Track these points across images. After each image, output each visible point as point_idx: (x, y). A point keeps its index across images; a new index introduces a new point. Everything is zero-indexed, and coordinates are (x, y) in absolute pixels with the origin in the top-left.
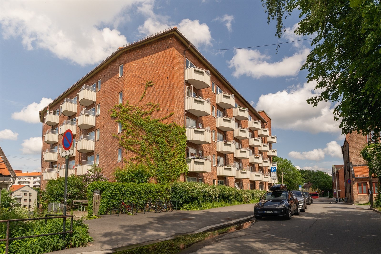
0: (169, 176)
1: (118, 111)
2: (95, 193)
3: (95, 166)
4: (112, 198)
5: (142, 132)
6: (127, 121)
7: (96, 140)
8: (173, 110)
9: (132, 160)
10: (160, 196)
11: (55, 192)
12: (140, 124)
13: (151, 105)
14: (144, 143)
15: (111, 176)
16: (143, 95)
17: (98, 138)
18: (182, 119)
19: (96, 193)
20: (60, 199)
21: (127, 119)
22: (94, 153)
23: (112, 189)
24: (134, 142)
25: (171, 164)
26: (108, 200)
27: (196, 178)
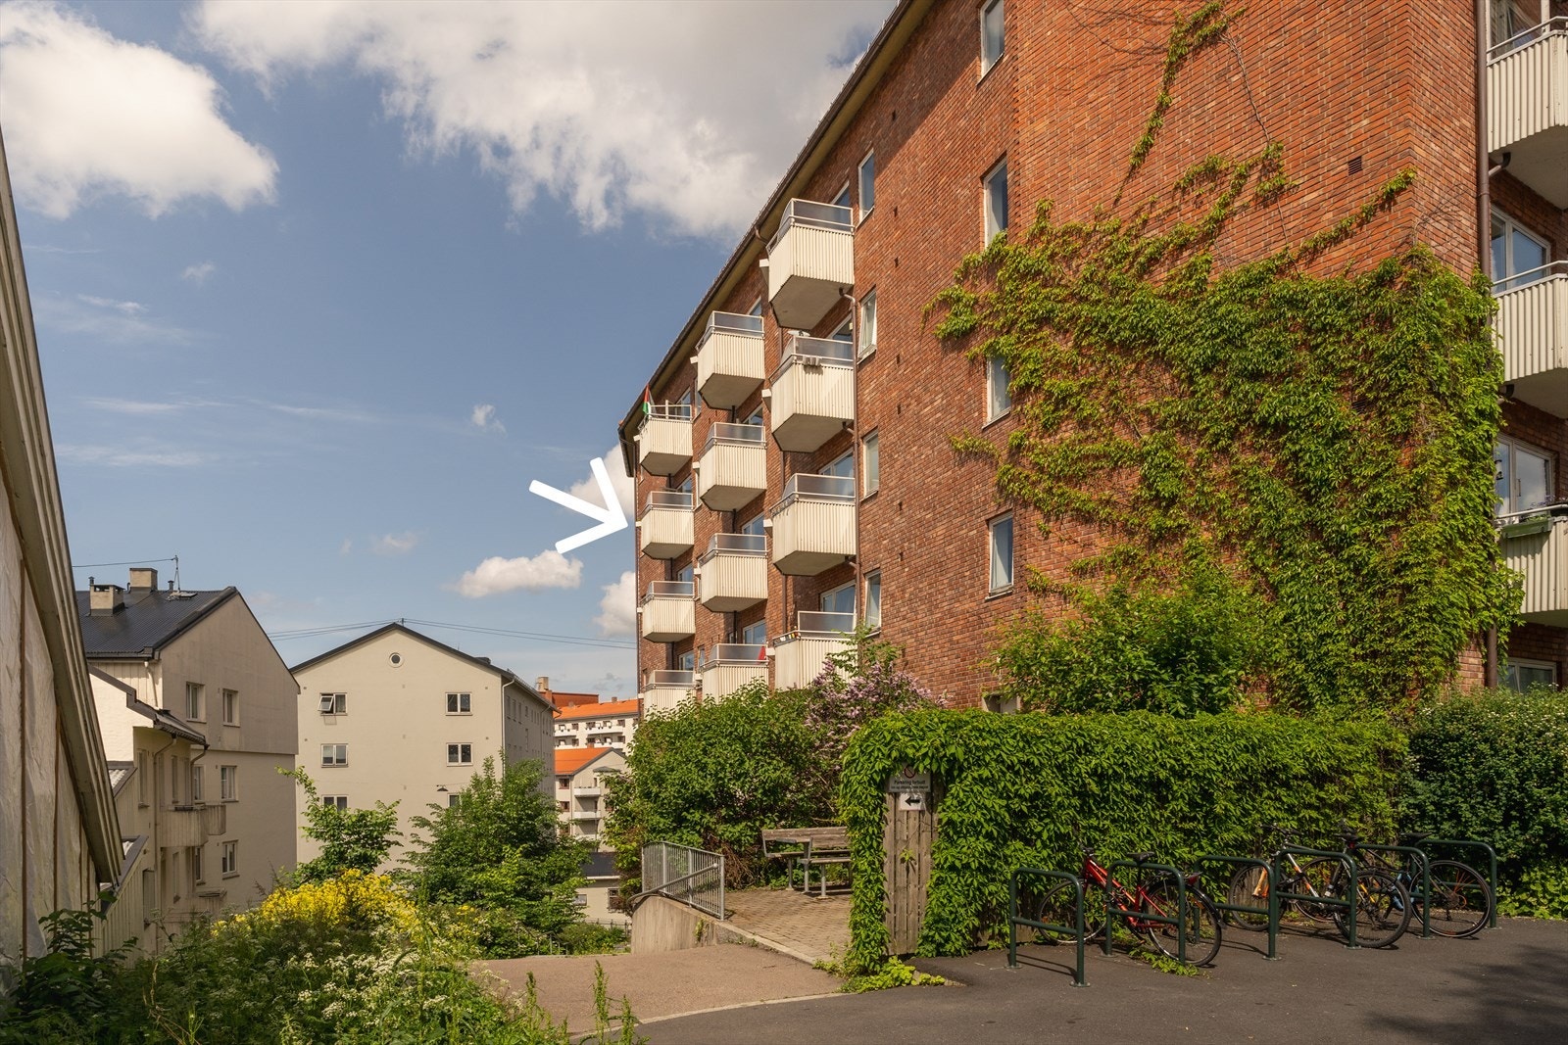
0: (1375, 654)
1: (985, 291)
2: (896, 796)
3: (865, 640)
4: (1014, 829)
5: (1151, 379)
6: (1046, 331)
7: (860, 494)
8: (1408, 154)
9: (1081, 572)
10: (1342, 808)
11: (673, 785)
12: (1133, 328)
13: (1211, 173)
14: (1167, 447)
15: (953, 686)
16: (1146, 126)
17: (871, 485)
18: (1467, 221)
19: (904, 797)
20: (696, 824)
21: (1044, 321)
22: (853, 568)
23: (1011, 767)
24: (1097, 458)
25: (1400, 569)
26: (990, 847)
27: (1551, 666)
